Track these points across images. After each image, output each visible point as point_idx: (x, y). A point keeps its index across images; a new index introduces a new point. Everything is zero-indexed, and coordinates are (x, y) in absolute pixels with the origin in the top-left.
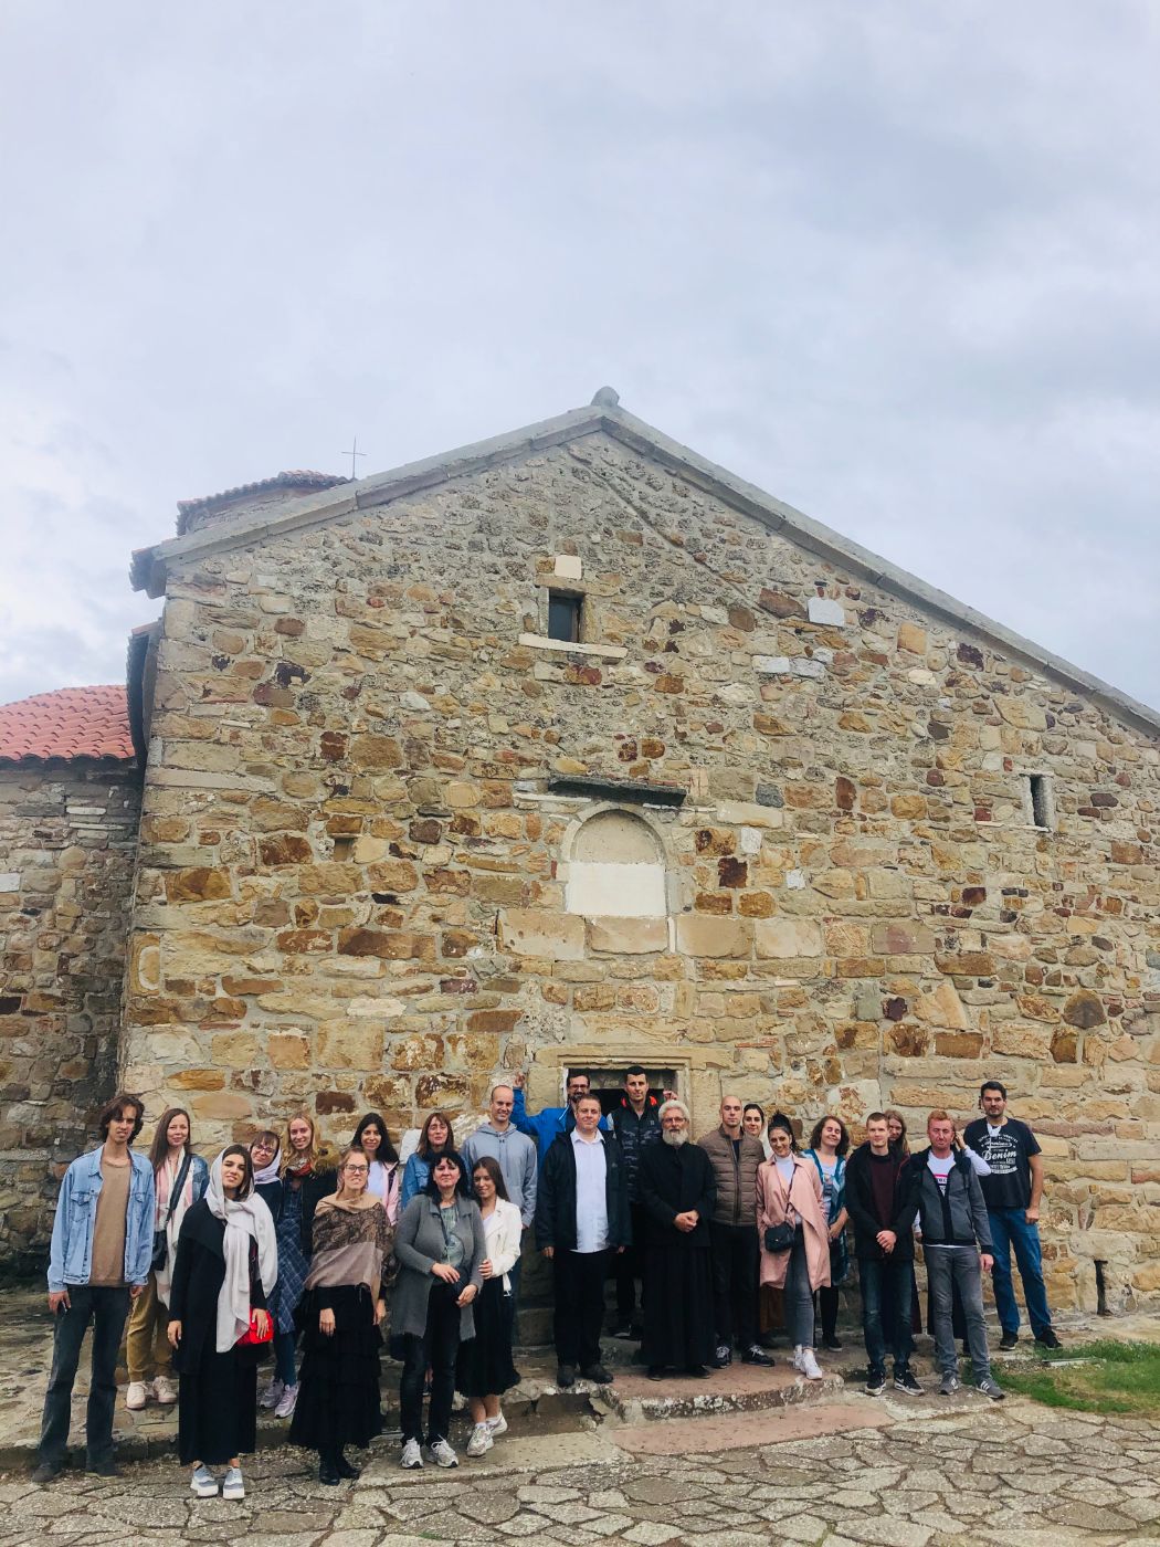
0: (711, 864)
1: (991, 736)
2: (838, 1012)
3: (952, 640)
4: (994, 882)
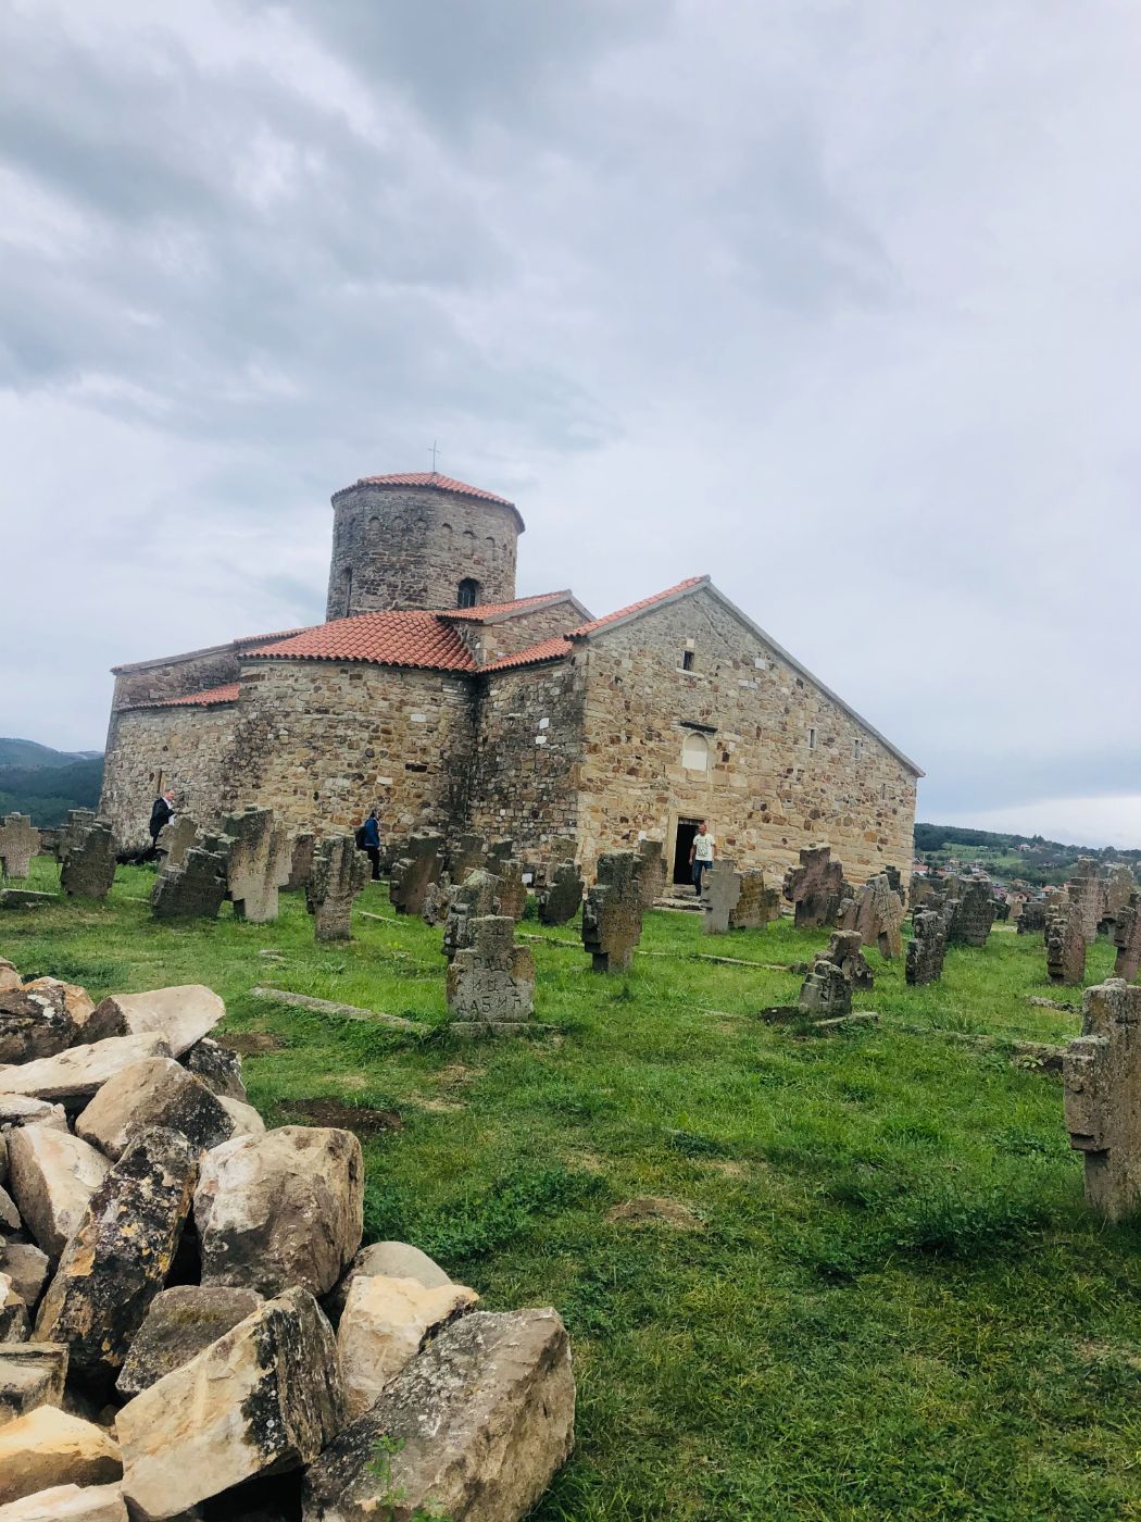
0: (720, 753)
1: (802, 714)
2: (749, 806)
3: (794, 676)
4: (796, 766)
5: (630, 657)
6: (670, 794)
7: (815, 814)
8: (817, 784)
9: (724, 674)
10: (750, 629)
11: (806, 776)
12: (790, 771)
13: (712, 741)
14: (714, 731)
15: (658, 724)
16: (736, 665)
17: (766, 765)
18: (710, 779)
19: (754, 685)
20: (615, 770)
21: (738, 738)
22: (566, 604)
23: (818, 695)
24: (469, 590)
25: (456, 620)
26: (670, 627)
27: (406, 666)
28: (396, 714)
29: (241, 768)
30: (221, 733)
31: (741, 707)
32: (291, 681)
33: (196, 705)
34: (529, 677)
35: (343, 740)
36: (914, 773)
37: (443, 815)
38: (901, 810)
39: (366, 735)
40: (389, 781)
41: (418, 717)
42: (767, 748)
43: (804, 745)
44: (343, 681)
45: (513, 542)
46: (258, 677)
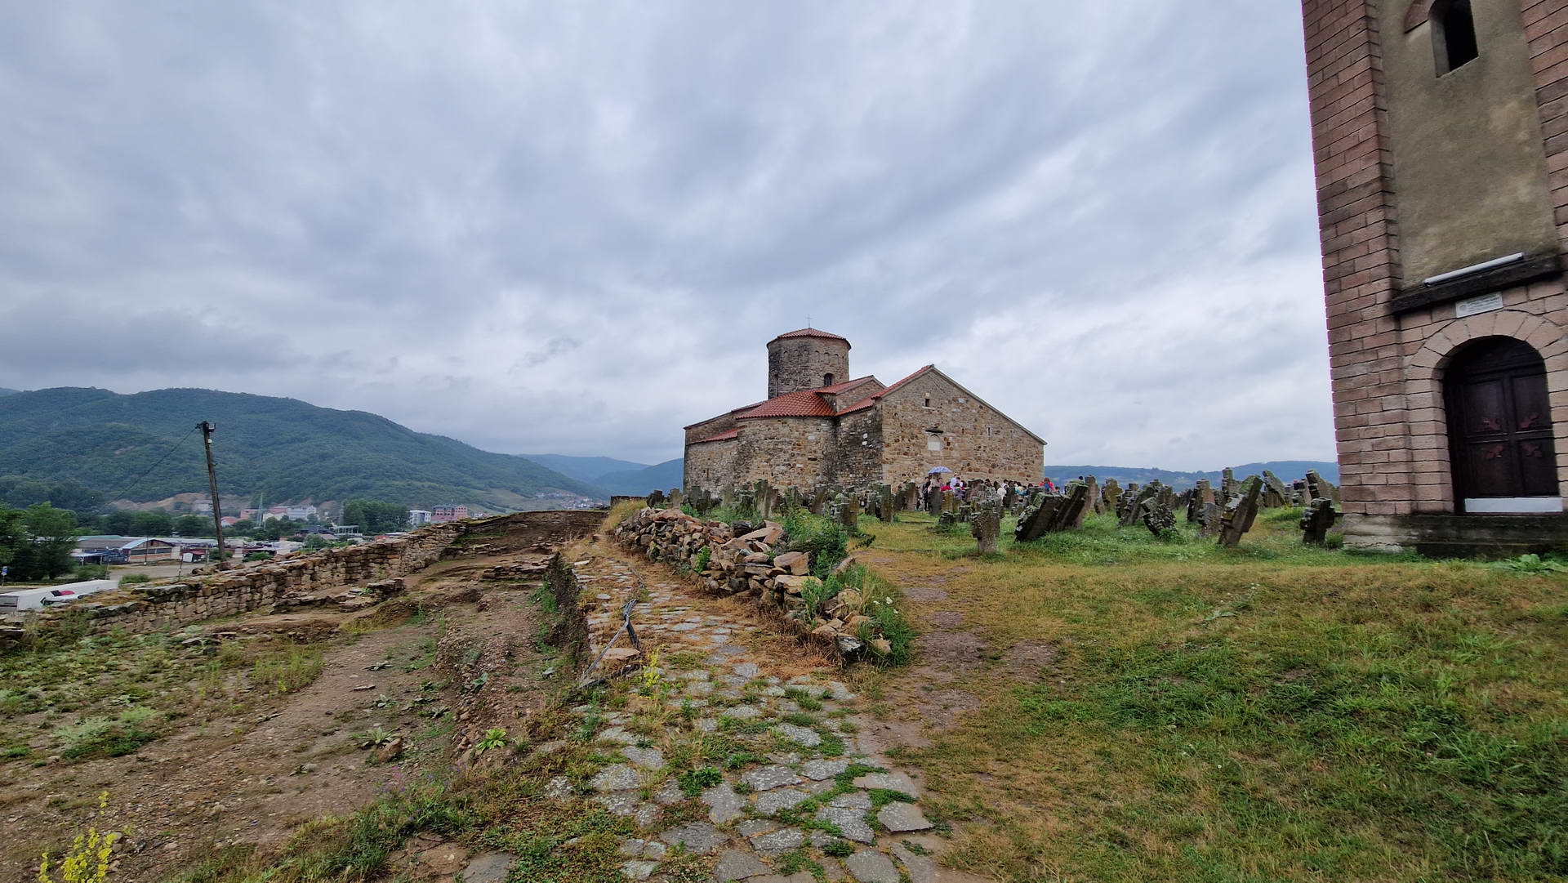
0: (946, 442)
1: (983, 421)
3: (979, 405)
4: (982, 445)
5: (901, 404)
6: (924, 463)
7: (994, 466)
8: (993, 452)
9: (944, 407)
10: (955, 385)
11: (987, 449)
12: (980, 447)
13: (942, 437)
14: (942, 432)
15: (915, 432)
16: (950, 402)
17: (968, 446)
18: (941, 454)
19: (959, 410)
20: (897, 454)
21: (954, 435)
22: (871, 381)
23: (991, 412)
24: (829, 378)
25: (824, 393)
26: (918, 389)
27: (805, 416)
28: (802, 437)
29: (740, 465)
30: (730, 451)
31: (953, 420)
32: (758, 427)
33: (720, 440)
34: (857, 416)
35: (781, 450)
36: (1042, 443)
37: (826, 479)
38: (1036, 461)
39: (790, 447)
40: (801, 466)
41: (811, 437)
42: (967, 438)
43: (986, 435)
44: (778, 425)
45: (847, 355)
46: (744, 427)
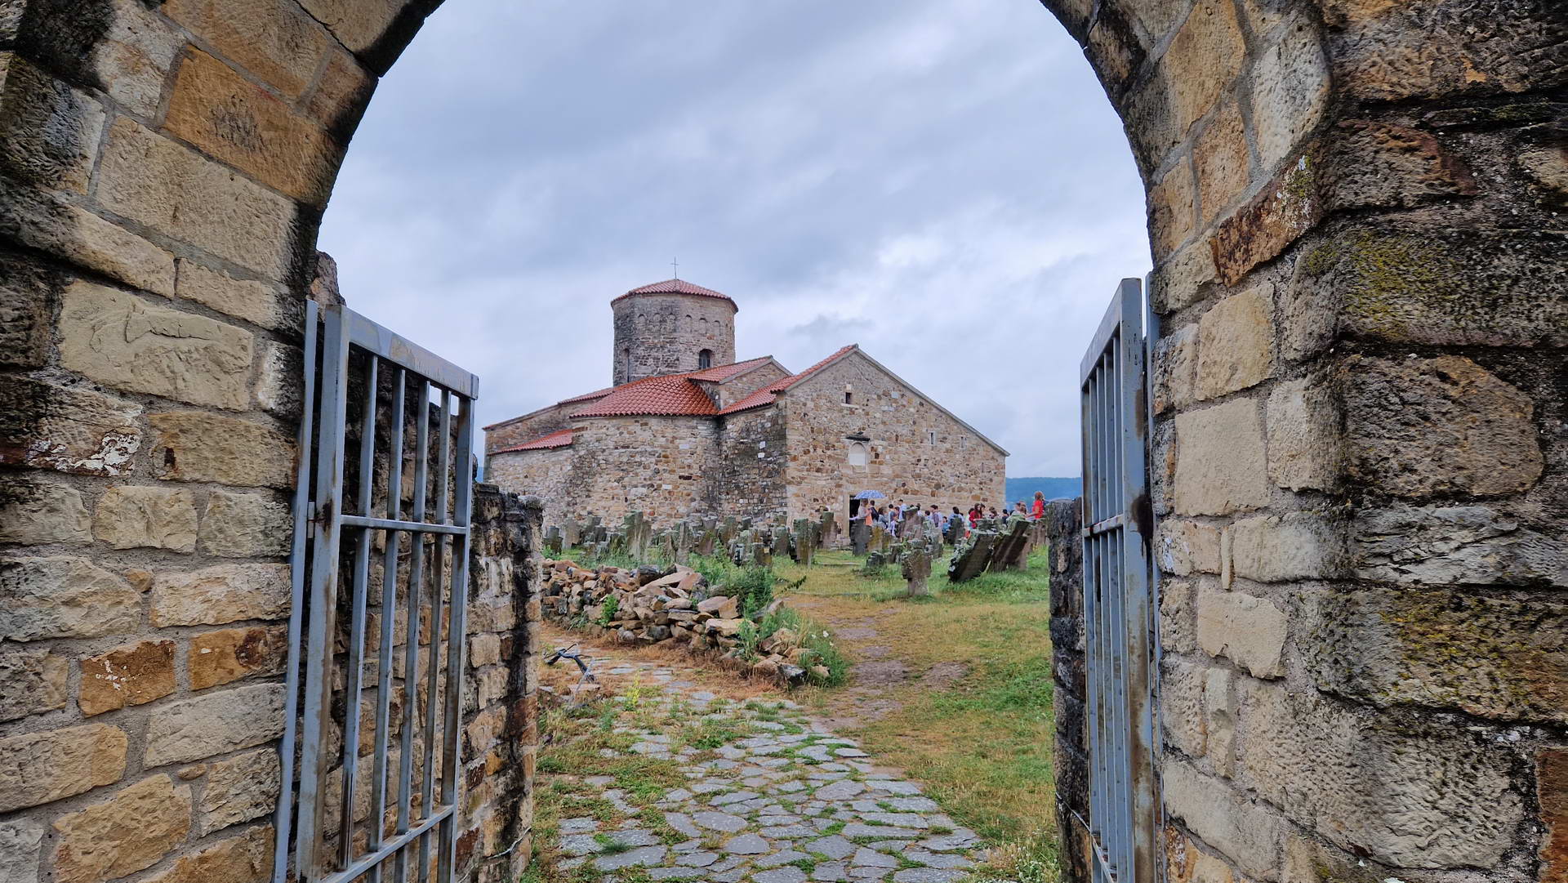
0: (873, 454)
1: (924, 424)
2: (894, 485)
3: (918, 400)
4: (923, 458)
5: (812, 400)
6: (843, 482)
7: (938, 486)
8: (937, 467)
9: (872, 404)
10: (887, 373)
11: (930, 462)
12: (919, 460)
13: (867, 446)
14: (867, 440)
15: (832, 439)
16: (879, 397)
17: (903, 458)
18: (867, 470)
19: (892, 409)
20: (808, 470)
21: (884, 443)
22: (769, 363)
23: (935, 410)
24: (706, 354)
25: (701, 381)
26: (835, 379)
27: (674, 415)
28: (670, 445)
29: (577, 486)
30: (561, 466)
31: (884, 423)
32: (604, 430)
33: (545, 448)
34: (751, 416)
35: (640, 464)
36: (1003, 454)
37: (705, 506)
38: (996, 479)
39: (653, 460)
40: (670, 487)
41: (684, 446)
42: (903, 448)
43: (927, 444)
44: (635, 427)
45: (731, 320)
46: (582, 429)
